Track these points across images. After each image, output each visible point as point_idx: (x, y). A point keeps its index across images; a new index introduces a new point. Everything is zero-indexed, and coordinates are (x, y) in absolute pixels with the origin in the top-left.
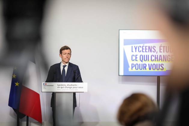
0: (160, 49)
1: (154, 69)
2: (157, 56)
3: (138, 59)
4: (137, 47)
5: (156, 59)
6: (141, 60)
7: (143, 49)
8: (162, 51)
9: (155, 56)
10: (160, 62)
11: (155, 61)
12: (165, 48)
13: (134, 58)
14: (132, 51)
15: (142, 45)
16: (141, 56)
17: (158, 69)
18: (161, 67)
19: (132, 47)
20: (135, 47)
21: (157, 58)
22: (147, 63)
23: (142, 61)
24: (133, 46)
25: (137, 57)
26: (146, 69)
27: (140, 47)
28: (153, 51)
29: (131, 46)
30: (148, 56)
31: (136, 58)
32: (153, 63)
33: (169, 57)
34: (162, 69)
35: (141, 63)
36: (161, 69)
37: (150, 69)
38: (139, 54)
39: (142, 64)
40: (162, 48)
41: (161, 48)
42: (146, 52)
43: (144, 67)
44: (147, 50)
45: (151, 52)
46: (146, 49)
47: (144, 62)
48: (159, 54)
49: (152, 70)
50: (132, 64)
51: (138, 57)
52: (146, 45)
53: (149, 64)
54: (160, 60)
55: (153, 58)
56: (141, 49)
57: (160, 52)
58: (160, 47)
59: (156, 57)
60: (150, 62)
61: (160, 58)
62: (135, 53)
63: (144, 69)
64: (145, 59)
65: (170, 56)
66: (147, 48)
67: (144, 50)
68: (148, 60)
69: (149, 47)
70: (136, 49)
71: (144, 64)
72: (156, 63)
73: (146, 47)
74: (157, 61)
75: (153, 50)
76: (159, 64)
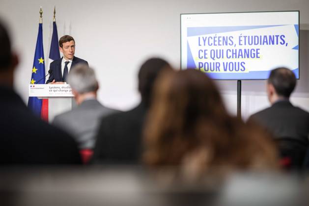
0: (240, 41)
1: (231, 69)
2: (236, 50)
3: (208, 56)
4: (206, 38)
5: (234, 55)
6: (213, 57)
7: (215, 41)
8: (243, 42)
9: (233, 50)
10: (240, 60)
11: (233, 57)
12: (247, 38)
13: (202, 54)
14: (200, 45)
15: (213, 35)
16: (213, 52)
17: (237, 69)
18: (241, 67)
19: (199, 38)
20: (203, 38)
21: (236, 54)
22: (221, 61)
23: (213, 59)
24: (201, 37)
25: (206, 52)
26: (219, 70)
27: (210, 38)
28: (230, 44)
29: (197, 37)
30: (223, 50)
31: (205, 54)
32: (229, 61)
33: (253, 52)
34: (243, 69)
35: (212, 61)
36: (241, 70)
37: (225, 70)
38: (209, 48)
39: (214, 63)
40: (243, 39)
41: (241, 39)
42: (219, 45)
43: (217, 67)
44: (221, 43)
45: (226, 44)
46: (219, 41)
47: (217, 60)
48: (238, 47)
49: (228, 71)
50: (200, 63)
51: (208, 52)
52: (218, 35)
53: (224, 63)
54: (240, 57)
55: (230, 54)
56: (212, 41)
57: (240, 44)
58: (240, 37)
59: (234, 52)
60: (226, 60)
61: (240, 54)
62: (203, 48)
63: (216, 70)
64: (219, 57)
65: (254, 50)
66: (221, 39)
67: (217, 43)
68: (223, 58)
69: (224, 38)
70: (205, 41)
71: (216, 63)
72: (234, 60)
73: (219, 37)
74: (236, 57)
75: (229, 42)
76: (239, 63)
